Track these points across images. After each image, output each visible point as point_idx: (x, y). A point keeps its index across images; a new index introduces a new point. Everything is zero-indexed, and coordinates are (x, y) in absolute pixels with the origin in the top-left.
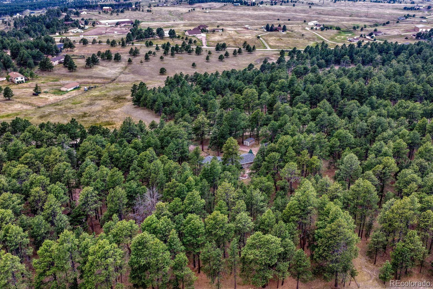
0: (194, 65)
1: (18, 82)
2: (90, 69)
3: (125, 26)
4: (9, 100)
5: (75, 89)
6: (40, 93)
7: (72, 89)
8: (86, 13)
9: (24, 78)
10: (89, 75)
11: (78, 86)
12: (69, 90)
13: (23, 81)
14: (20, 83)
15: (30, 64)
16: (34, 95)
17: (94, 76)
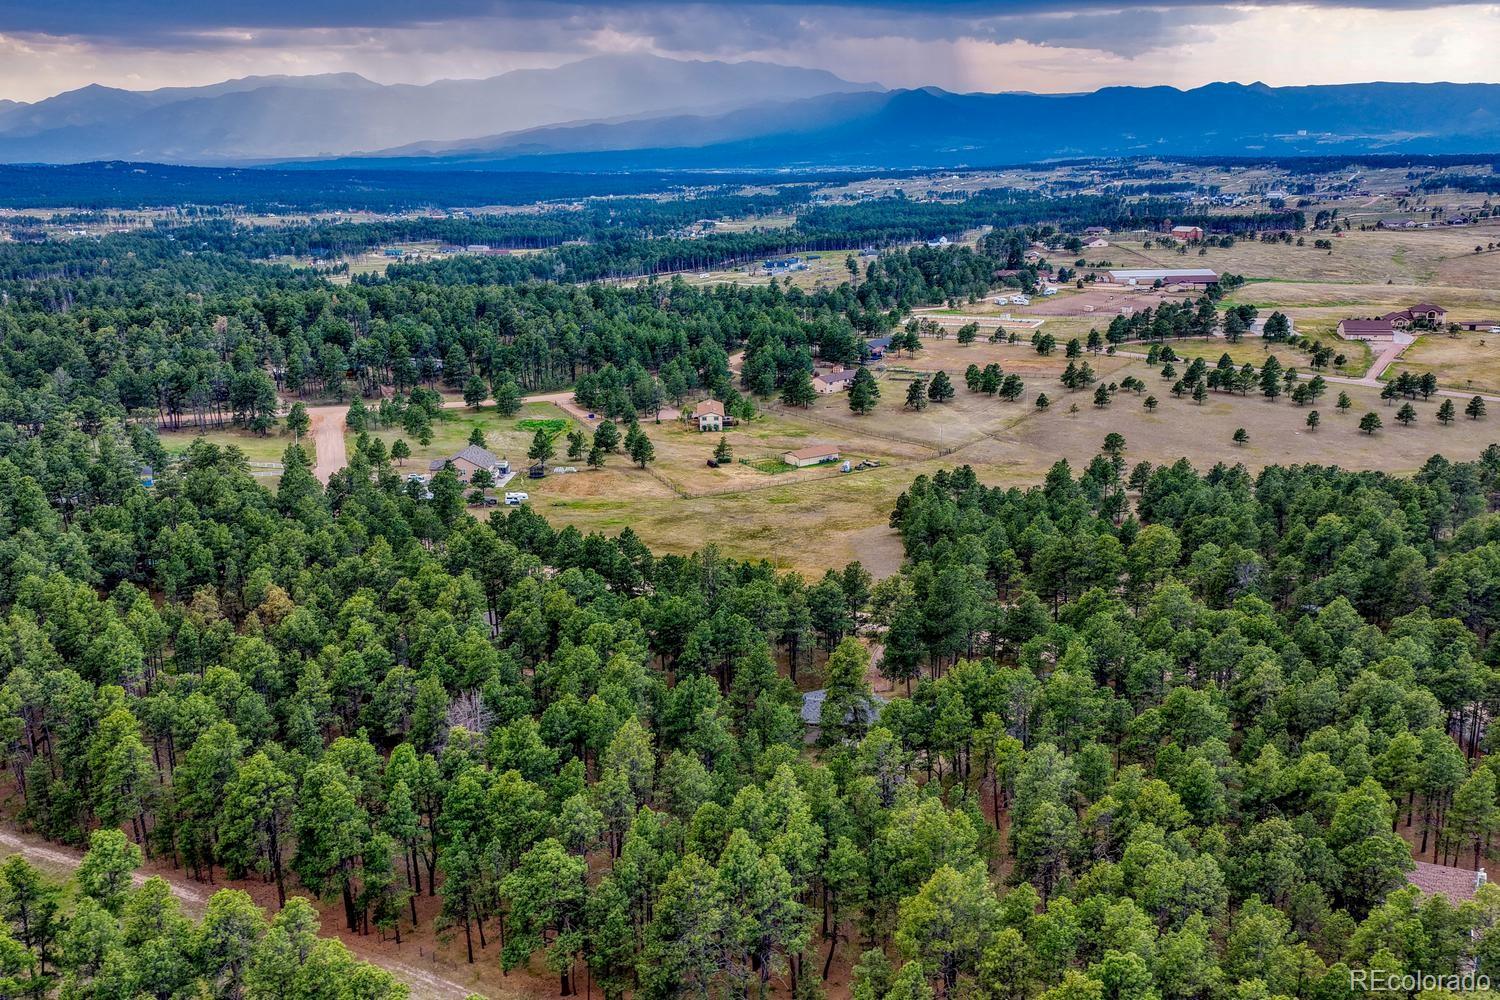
0: (1240, 436)
1: (704, 427)
2: (916, 415)
3: (1180, 291)
4: (643, 468)
5: (822, 463)
6: (728, 461)
7: (816, 461)
8: (1105, 244)
9: (720, 418)
10: (898, 430)
11: (837, 456)
12: (803, 463)
13: (716, 427)
14: (710, 430)
15: (762, 383)
16: (711, 464)
17: (907, 434)
